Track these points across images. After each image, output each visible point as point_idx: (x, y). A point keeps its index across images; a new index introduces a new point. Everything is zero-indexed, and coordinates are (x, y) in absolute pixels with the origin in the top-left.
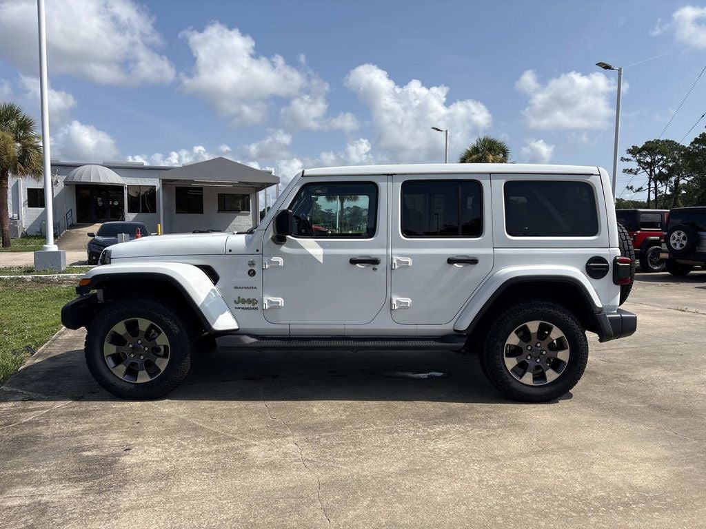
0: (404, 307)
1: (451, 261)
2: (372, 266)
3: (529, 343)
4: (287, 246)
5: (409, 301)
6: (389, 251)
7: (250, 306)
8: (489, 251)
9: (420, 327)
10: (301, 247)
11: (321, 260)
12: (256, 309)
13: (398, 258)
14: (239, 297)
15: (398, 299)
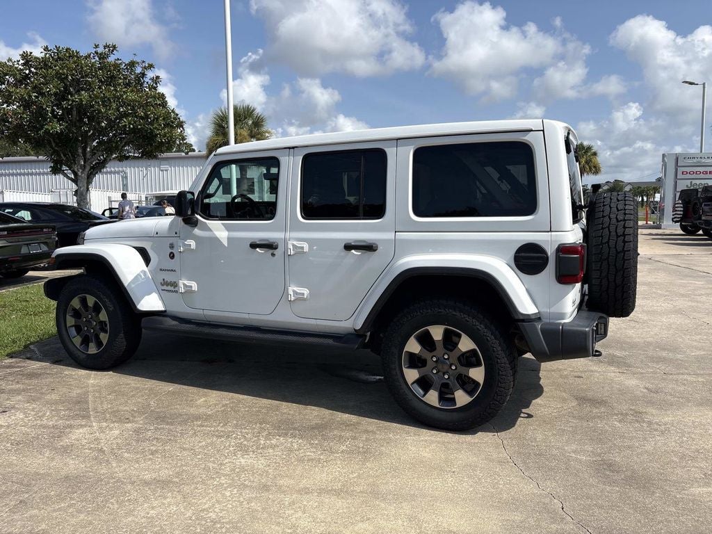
0: (300, 299)
1: (348, 247)
2: (271, 251)
3: (434, 353)
4: (199, 229)
5: (306, 292)
6: (288, 234)
7: (172, 288)
8: (390, 236)
9: (319, 322)
10: (209, 230)
11: (226, 244)
12: (176, 292)
13: (295, 243)
14: (164, 280)
15: (295, 289)
